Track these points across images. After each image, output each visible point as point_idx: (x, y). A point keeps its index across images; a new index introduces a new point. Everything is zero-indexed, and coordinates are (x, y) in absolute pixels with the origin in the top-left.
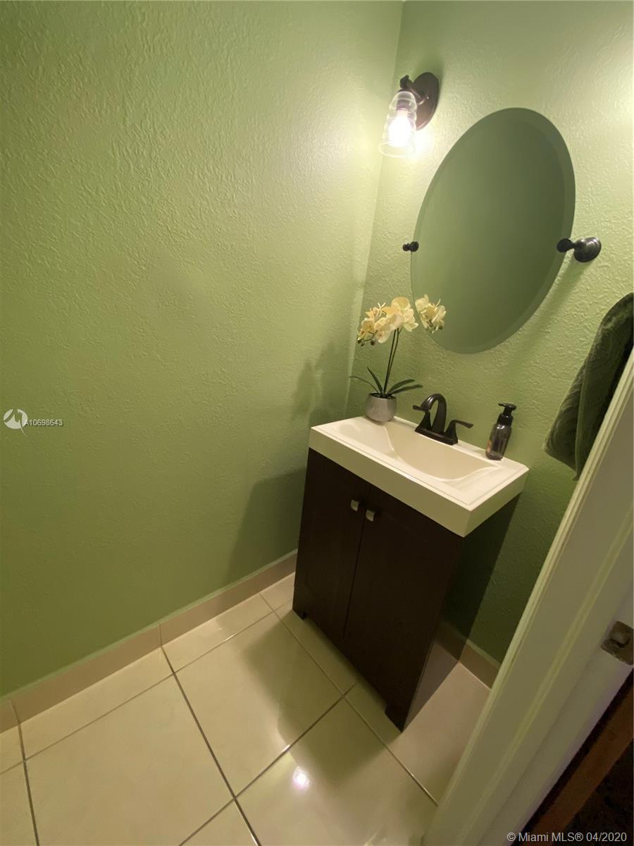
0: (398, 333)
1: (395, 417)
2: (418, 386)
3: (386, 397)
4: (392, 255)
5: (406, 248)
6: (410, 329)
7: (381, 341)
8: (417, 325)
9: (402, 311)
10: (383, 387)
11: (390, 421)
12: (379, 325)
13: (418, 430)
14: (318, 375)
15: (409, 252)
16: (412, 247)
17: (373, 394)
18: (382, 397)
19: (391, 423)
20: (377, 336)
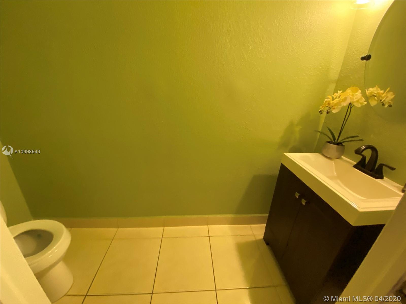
0: (351, 108)
1: (342, 157)
2: (362, 140)
3: (338, 144)
4: (356, 64)
5: (363, 59)
6: (359, 106)
7: (334, 111)
8: (366, 103)
9: (353, 95)
10: (337, 139)
11: (338, 158)
12: (333, 103)
13: (355, 166)
14: (297, 129)
15: (365, 61)
16: (368, 58)
17: (329, 142)
18: (334, 144)
19: (338, 160)
20: (331, 109)
